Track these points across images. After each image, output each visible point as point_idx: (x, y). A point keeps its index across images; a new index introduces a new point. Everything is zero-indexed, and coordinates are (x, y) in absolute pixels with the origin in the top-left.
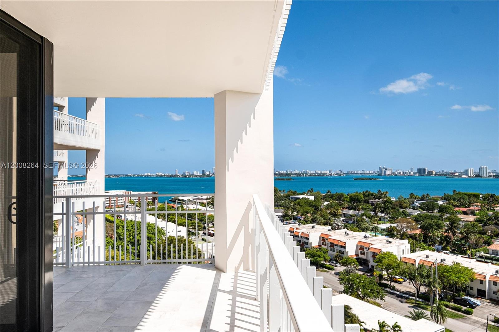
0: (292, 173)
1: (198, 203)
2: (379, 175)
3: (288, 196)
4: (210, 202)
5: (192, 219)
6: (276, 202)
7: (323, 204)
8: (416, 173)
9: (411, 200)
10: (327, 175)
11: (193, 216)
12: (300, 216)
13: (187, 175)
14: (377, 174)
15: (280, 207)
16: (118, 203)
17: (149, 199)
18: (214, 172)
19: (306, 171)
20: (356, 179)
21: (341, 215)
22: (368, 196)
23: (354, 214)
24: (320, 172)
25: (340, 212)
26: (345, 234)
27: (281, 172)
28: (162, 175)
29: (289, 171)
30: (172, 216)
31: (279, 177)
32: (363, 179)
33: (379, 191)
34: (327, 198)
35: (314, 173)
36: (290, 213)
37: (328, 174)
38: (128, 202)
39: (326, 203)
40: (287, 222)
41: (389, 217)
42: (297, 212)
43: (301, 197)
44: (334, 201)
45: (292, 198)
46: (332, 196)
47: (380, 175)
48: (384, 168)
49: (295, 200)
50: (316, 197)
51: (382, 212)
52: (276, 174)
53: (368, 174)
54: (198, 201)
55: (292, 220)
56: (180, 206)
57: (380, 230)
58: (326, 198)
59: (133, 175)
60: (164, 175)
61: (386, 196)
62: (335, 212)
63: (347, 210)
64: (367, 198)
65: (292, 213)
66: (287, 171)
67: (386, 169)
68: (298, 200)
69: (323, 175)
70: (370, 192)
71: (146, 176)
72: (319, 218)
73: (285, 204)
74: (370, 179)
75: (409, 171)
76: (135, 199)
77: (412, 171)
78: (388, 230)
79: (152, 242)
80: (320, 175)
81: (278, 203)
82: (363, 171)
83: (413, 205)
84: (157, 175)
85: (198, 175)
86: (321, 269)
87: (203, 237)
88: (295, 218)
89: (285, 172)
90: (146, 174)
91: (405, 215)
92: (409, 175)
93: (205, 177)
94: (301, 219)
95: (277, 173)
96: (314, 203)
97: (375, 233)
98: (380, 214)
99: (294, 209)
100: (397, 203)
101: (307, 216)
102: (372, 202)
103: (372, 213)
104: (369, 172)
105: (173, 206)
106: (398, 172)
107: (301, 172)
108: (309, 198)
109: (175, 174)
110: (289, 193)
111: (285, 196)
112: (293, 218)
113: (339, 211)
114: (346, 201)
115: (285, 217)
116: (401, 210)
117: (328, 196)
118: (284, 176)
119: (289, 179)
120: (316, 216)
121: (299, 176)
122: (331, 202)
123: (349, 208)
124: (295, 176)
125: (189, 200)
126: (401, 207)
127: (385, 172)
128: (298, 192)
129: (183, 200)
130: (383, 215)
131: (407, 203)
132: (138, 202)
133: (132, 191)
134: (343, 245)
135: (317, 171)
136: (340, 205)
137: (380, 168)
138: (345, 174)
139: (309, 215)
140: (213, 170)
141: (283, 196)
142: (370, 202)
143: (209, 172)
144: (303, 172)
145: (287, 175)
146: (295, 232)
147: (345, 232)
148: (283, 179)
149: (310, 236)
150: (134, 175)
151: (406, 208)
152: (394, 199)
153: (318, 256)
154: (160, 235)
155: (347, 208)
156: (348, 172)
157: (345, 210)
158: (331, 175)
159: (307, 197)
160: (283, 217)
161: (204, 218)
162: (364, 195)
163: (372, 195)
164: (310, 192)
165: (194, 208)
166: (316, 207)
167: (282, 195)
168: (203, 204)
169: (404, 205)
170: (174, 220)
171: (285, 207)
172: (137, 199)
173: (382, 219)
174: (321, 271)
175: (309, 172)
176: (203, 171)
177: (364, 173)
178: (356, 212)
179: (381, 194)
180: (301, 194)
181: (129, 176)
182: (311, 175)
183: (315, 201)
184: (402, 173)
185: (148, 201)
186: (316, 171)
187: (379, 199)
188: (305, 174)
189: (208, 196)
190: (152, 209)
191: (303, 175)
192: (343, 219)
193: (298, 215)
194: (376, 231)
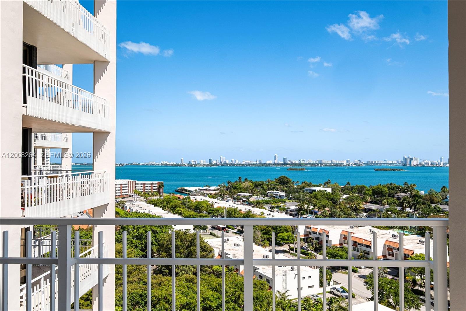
0: (306, 163)
1: (206, 195)
2: (403, 166)
3: (303, 188)
4: (218, 194)
5: (199, 211)
6: (290, 194)
7: (342, 197)
8: (446, 164)
9: (444, 194)
10: (344, 165)
11: (201, 208)
12: (316, 210)
13: (193, 164)
14: (401, 164)
15: (293, 200)
16: (123, 192)
17: (154, 189)
18: (221, 161)
19: (321, 161)
20: (377, 170)
21: (364, 210)
22: (393, 189)
23: (378, 209)
24: (336, 162)
25: (362, 206)
26: (370, 231)
27: (294, 162)
28: (167, 164)
29: (303, 161)
30: (178, 208)
31: (291, 167)
32: (385, 170)
33: (406, 184)
34: (346, 191)
35: (330, 162)
36: (306, 207)
37: (346, 165)
38: (133, 192)
39: (345, 196)
40: (303, 216)
41: (419, 213)
42: (314, 206)
43: (318, 189)
44: (355, 195)
45: (307, 190)
46: (352, 189)
47: (405, 165)
48: (409, 157)
49: (311, 193)
50: (333, 189)
51: (411, 207)
52: (288, 163)
53: (390, 164)
54: (205, 192)
55: (307, 214)
56: (186, 197)
57: (409, 228)
58: (344, 190)
59: (137, 164)
60: (169, 163)
61: (414, 190)
62: (356, 207)
63: (369, 204)
64: (392, 191)
65: (308, 207)
66: (299, 161)
67: (412, 159)
68: (314, 193)
69: (340, 165)
70: (394, 184)
71: (150, 164)
72: (339, 213)
73: (299, 197)
74: (394, 170)
75: (438, 161)
76: (140, 189)
77: (441, 161)
78: (420, 229)
79: (158, 235)
80: (337, 165)
81: (291, 196)
82: (385, 161)
83: (446, 200)
84: (162, 163)
85: (205, 164)
86: (343, 271)
87: (211, 231)
88: (311, 213)
89: (297, 162)
90: (150, 163)
91: (438, 211)
92: (438, 166)
93: (212, 166)
94: (318, 213)
95: (290, 162)
96: (332, 196)
97: (404, 231)
98: (408, 210)
99: (309, 203)
100: (428, 197)
101: (325, 210)
102: (398, 196)
103: (399, 208)
104: (391, 162)
105: (179, 197)
106: (425, 162)
107: (316, 162)
108: (325, 190)
109: (181, 163)
110: (304, 184)
111: (299, 187)
112: (308, 212)
113: (360, 205)
114: (368, 194)
115: (300, 210)
116: (433, 205)
117: (347, 189)
118: (297, 166)
119: (302, 169)
120: (335, 210)
121: (313, 166)
122: (351, 194)
123: (371, 202)
124: (309, 166)
125: (196, 191)
126: (432, 202)
127: (410, 162)
128: (313, 184)
129: (189, 191)
130: (411, 210)
131: (439, 197)
132: (142, 192)
133: (136, 181)
134: (368, 244)
135: (333, 161)
136: (362, 198)
137: (404, 157)
138: (364, 164)
139: (327, 209)
140: (220, 159)
141: (297, 188)
142: (396, 196)
143: (217, 161)
144: (317, 162)
145: (300, 164)
146: (313, 228)
147: (370, 230)
148: (296, 170)
149: (329, 233)
150: (139, 164)
151: (438, 203)
152: (422, 193)
153: (339, 256)
154: (167, 229)
155: (369, 202)
156: (368, 162)
157: (368, 204)
158: (349, 165)
159: (323, 190)
160: (298, 211)
161: (212, 210)
162: (388, 187)
163: (397, 188)
164: (327, 183)
165: (201, 199)
166: (334, 201)
167: (296, 186)
168: (211, 195)
169: (436, 200)
170: (181, 212)
171: (300, 200)
172: (142, 189)
173: (410, 215)
174: (343, 273)
175: (324, 162)
176: (210, 160)
177: (386, 164)
178: (381, 207)
179: (408, 187)
180: (317, 186)
181: (133, 164)
182: (326, 165)
183: (332, 193)
184: (430, 164)
185: (154, 192)
186: (331, 161)
187: (405, 192)
188: (320, 164)
189: (216, 187)
190: (157, 199)
191: (318, 165)
192: (366, 214)
193: (314, 209)
194: (404, 229)
